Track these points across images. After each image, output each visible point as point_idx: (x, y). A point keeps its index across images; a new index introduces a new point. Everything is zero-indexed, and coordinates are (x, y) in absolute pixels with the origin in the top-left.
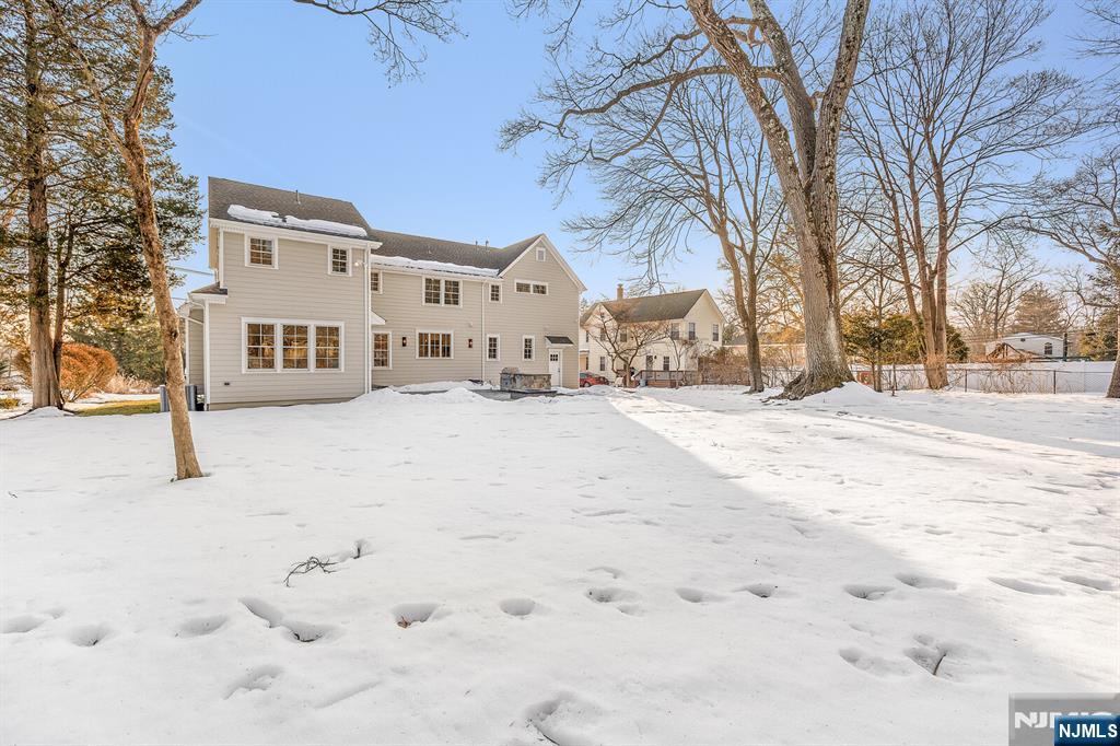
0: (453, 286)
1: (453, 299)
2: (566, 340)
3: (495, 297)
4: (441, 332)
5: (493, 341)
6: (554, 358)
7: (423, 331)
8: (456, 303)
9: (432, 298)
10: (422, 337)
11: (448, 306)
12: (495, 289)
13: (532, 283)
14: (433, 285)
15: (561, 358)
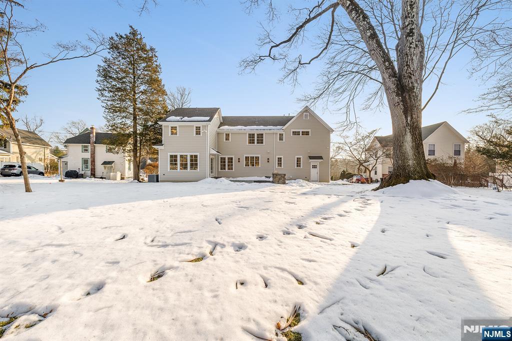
0: (260, 136)
1: (260, 141)
2: (321, 158)
3: (281, 139)
4: (255, 156)
5: (280, 159)
6: (315, 167)
7: (247, 156)
8: (262, 143)
9: (251, 141)
10: (247, 158)
11: (258, 144)
12: (281, 135)
13: (301, 131)
14: (251, 136)
15: (318, 167)
